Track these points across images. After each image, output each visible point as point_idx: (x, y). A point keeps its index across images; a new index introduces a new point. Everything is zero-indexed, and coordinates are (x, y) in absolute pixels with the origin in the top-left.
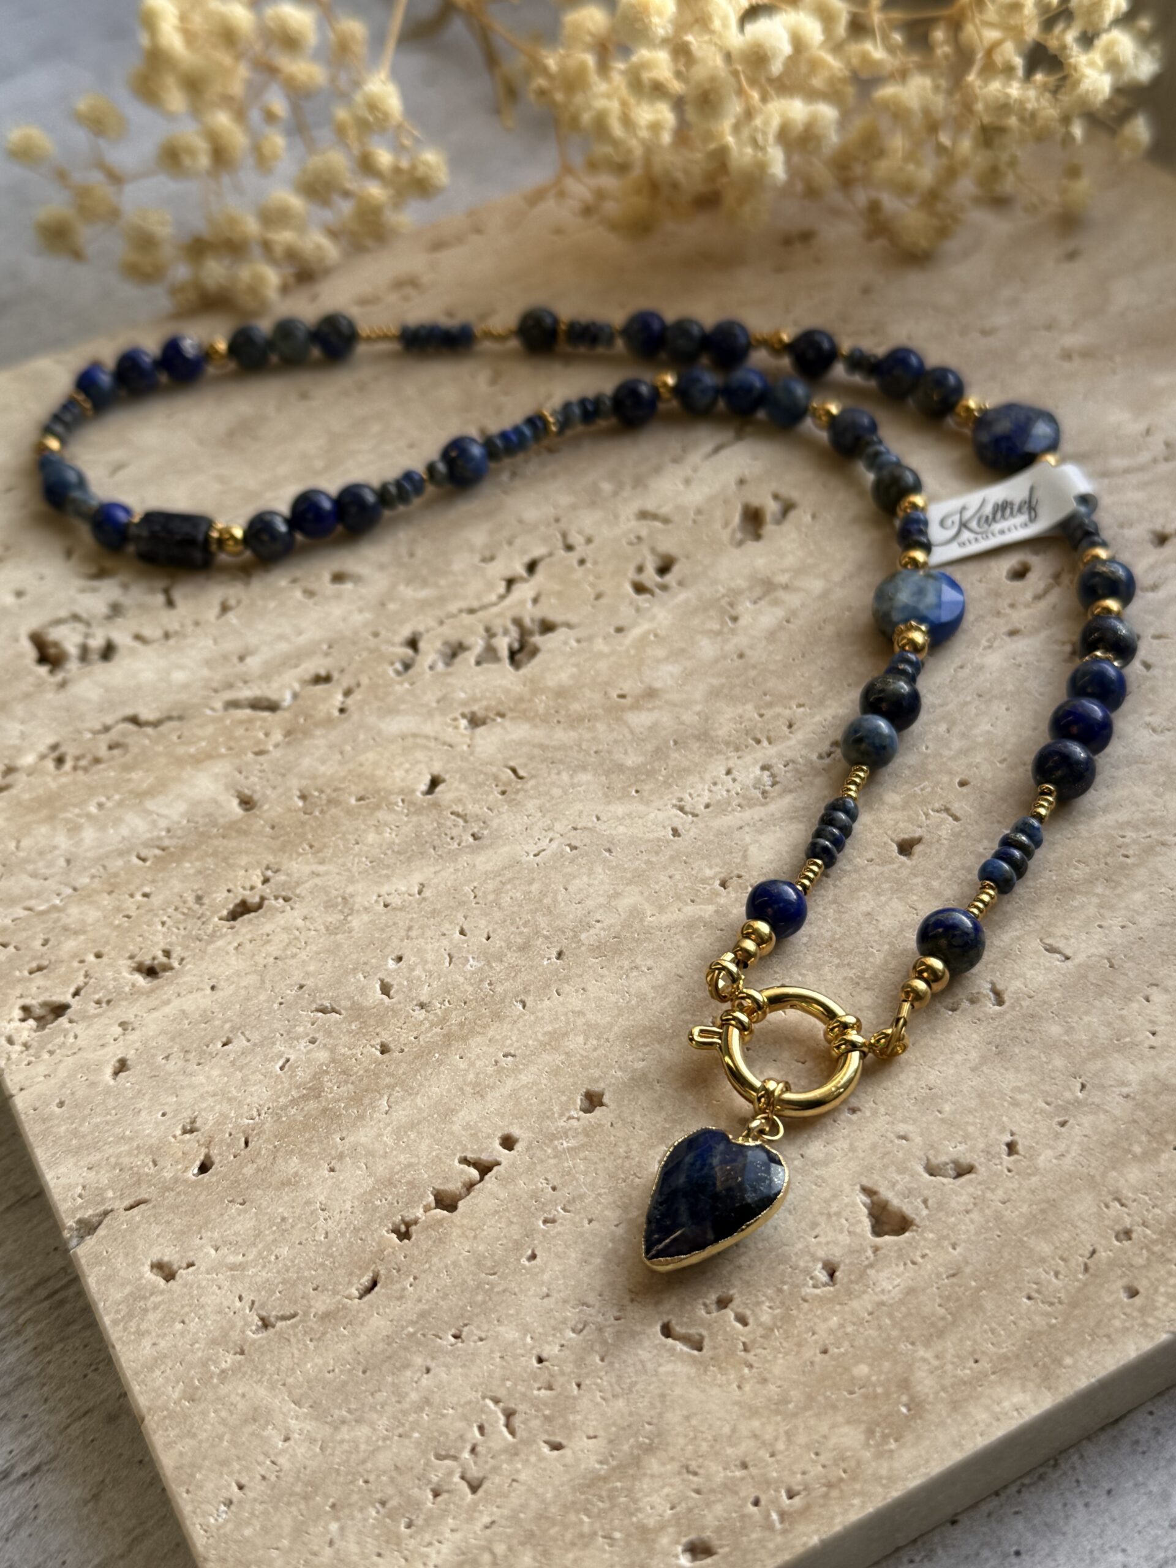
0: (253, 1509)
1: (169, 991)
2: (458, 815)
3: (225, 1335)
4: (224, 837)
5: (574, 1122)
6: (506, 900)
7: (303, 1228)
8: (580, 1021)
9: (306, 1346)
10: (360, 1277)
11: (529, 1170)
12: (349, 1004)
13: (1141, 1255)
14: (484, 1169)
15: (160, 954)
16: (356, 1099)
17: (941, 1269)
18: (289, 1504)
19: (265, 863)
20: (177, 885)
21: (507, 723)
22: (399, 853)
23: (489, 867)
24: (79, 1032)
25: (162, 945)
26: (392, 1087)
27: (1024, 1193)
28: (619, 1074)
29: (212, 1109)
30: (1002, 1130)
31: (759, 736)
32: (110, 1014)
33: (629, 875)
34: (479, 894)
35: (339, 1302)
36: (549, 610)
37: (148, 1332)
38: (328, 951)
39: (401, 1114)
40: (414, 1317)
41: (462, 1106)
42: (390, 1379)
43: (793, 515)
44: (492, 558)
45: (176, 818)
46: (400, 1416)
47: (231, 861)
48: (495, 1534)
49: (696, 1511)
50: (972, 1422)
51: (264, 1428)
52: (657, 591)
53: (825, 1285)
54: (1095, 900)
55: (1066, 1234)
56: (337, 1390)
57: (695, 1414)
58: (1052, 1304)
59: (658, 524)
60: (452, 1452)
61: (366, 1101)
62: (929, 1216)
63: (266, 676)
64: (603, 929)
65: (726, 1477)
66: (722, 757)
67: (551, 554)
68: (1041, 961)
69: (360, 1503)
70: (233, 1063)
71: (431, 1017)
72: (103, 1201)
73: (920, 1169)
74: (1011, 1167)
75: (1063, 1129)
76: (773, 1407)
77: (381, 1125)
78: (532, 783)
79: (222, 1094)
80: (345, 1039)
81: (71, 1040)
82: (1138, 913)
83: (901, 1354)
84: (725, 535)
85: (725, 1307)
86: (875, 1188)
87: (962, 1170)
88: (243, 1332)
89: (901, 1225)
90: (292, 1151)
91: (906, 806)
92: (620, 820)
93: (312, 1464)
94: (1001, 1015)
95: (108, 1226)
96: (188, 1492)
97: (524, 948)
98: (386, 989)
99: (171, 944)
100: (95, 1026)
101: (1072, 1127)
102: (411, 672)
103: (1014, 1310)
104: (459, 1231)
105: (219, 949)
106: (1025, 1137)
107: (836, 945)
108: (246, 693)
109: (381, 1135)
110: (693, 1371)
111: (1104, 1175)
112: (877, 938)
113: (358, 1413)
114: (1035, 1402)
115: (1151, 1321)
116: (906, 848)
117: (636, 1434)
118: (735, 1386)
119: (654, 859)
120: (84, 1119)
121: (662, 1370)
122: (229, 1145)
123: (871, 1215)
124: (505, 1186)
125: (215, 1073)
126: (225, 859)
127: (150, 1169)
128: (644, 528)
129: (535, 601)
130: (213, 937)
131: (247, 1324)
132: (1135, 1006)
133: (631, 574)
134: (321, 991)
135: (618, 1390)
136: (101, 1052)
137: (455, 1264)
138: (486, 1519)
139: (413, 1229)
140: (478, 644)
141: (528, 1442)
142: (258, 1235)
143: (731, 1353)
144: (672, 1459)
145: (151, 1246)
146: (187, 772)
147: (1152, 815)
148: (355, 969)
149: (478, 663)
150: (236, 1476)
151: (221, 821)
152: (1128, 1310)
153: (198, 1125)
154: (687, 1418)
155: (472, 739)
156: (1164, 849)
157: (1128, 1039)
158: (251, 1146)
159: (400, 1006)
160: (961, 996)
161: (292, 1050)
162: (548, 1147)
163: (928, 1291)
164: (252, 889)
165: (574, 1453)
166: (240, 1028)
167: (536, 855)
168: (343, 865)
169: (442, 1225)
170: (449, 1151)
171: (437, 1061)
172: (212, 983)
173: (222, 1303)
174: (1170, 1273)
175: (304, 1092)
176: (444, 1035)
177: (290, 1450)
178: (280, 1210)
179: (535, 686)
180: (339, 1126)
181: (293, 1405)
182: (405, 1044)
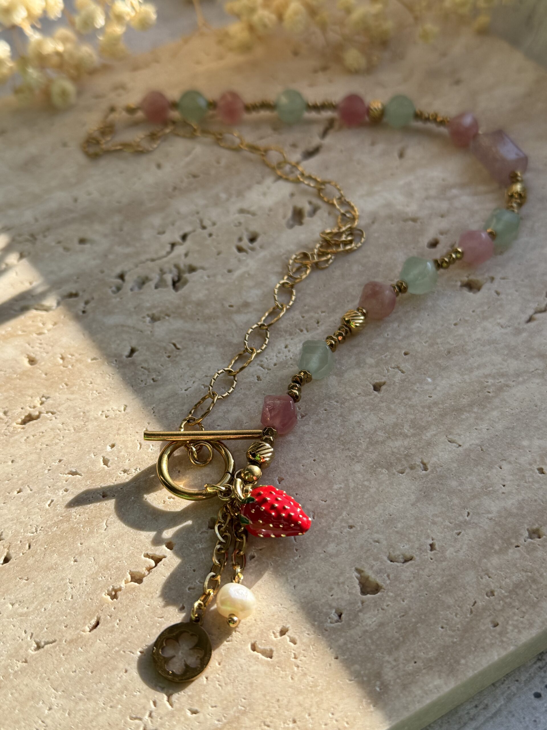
2: (145, 369)
3: (17, 652)
4: (20, 379)
5: (205, 534)
6: (170, 414)
7: (60, 593)
9: (61, 658)
10: (91, 619)
12: (86, 470)
13: (499, 604)
14: (158, 560)
16: (89, 522)
17: (397, 613)
19: (41, 394)
21: (171, 320)
22: (114, 388)
23: (161, 396)
26: (108, 515)
27: (439, 571)
29: (11, 528)
30: (428, 537)
31: (302, 328)
33: (235, 401)
34: (156, 411)
35: (79, 634)
36: (193, 260)
38: (75, 441)
39: (113, 530)
40: (119, 642)
42: (105, 676)
43: (319, 213)
44: (163, 233)
46: (111, 696)
47: (24, 392)
50: (413, 695)
51: (38, 703)
52: (249, 251)
53: (337, 621)
54: (473, 415)
55: (461, 593)
56: (77, 682)
57: (269, 693)
58: (454, 631)
59: (249, 216)
60: (139, 716)
61: (95, 523)
62: (390, 583)
63: (43, 293)
66: (283, 339)
67: (194, 231)
68: (447, 447)
70: (23, 502)
71: (130, 477)
73: (385, 558)
74: (432, 557)
75: (459, 537)
76: (309, 688)
77: (103, 536)
78: (184, 351)
79: (16, 520)
82: (495, 422)
83: (376, 659)
84: (284, 222)
85: (284, 634)
86: (362, 569)
87: (407, 559)
88: (26, 650)
89: (376, 589)
90: (54, 550)
91: (377, 365)
93: (64, 723)
94: (426, 476)
98: (106, 462)
101: (463, 535)
102: (121, 292)
103: (435, 634)
104: (144, 594)
105: (16, 440)
106: (439, 541)
107: (342, 439)
109: (102, 542)
110: (267, 670)
111: (480, 561)
112: (363, 435)
113: (88, 695)
114: (446, 684)
115: (505, 639)
116: (377, 388)
117: (237, 705)
118: (289, 677)
119: (247, 393)
121: (251, 669)
122: (20, 548)
123: (360, 583)
124: (168, 569)
125: (13, 508)
126: (20, 391)
128: (242, 218)
129: (186, 255)
130: (13, 434)
131: (29, 646)
132: (494, 471)
133: (236, 242)
134: (71, 463)
135: (228, 680)
137: (141, 612)
139: (119, 593)
140: (155, 277)
141: (180, 710)
142: (35, 597)
143: (288, 659)
144: (257, 718)
147: (501, 371)
148: (89, 451)
149: (156, 287)
151: (19, 371)
152: (493, 634)
153: (3, 536)
155: (152, 328)
156: (508, 388)
157: (491, 489)
158: (32, 547)
159: (113, 471)
160: (406, 466)
161: (54, 496)
162: (191, 548)
163: (390, 624)
164: (34, 407)
165: (204, 715)
166: (26, 483)
167: (186, 390)
168: (84, 395)
169: (134, 591)
170: (139, 551)
171: (133, 501)
172: (12, 458)
173: (15, 635)
174: (514, 614)
175: (61, 518)
176: (137, 487)
177: (52, 715)
178: (47, 583)
179: (186, 300)
180: (80, 537)
181: (53, 690)
182: (116, 492)
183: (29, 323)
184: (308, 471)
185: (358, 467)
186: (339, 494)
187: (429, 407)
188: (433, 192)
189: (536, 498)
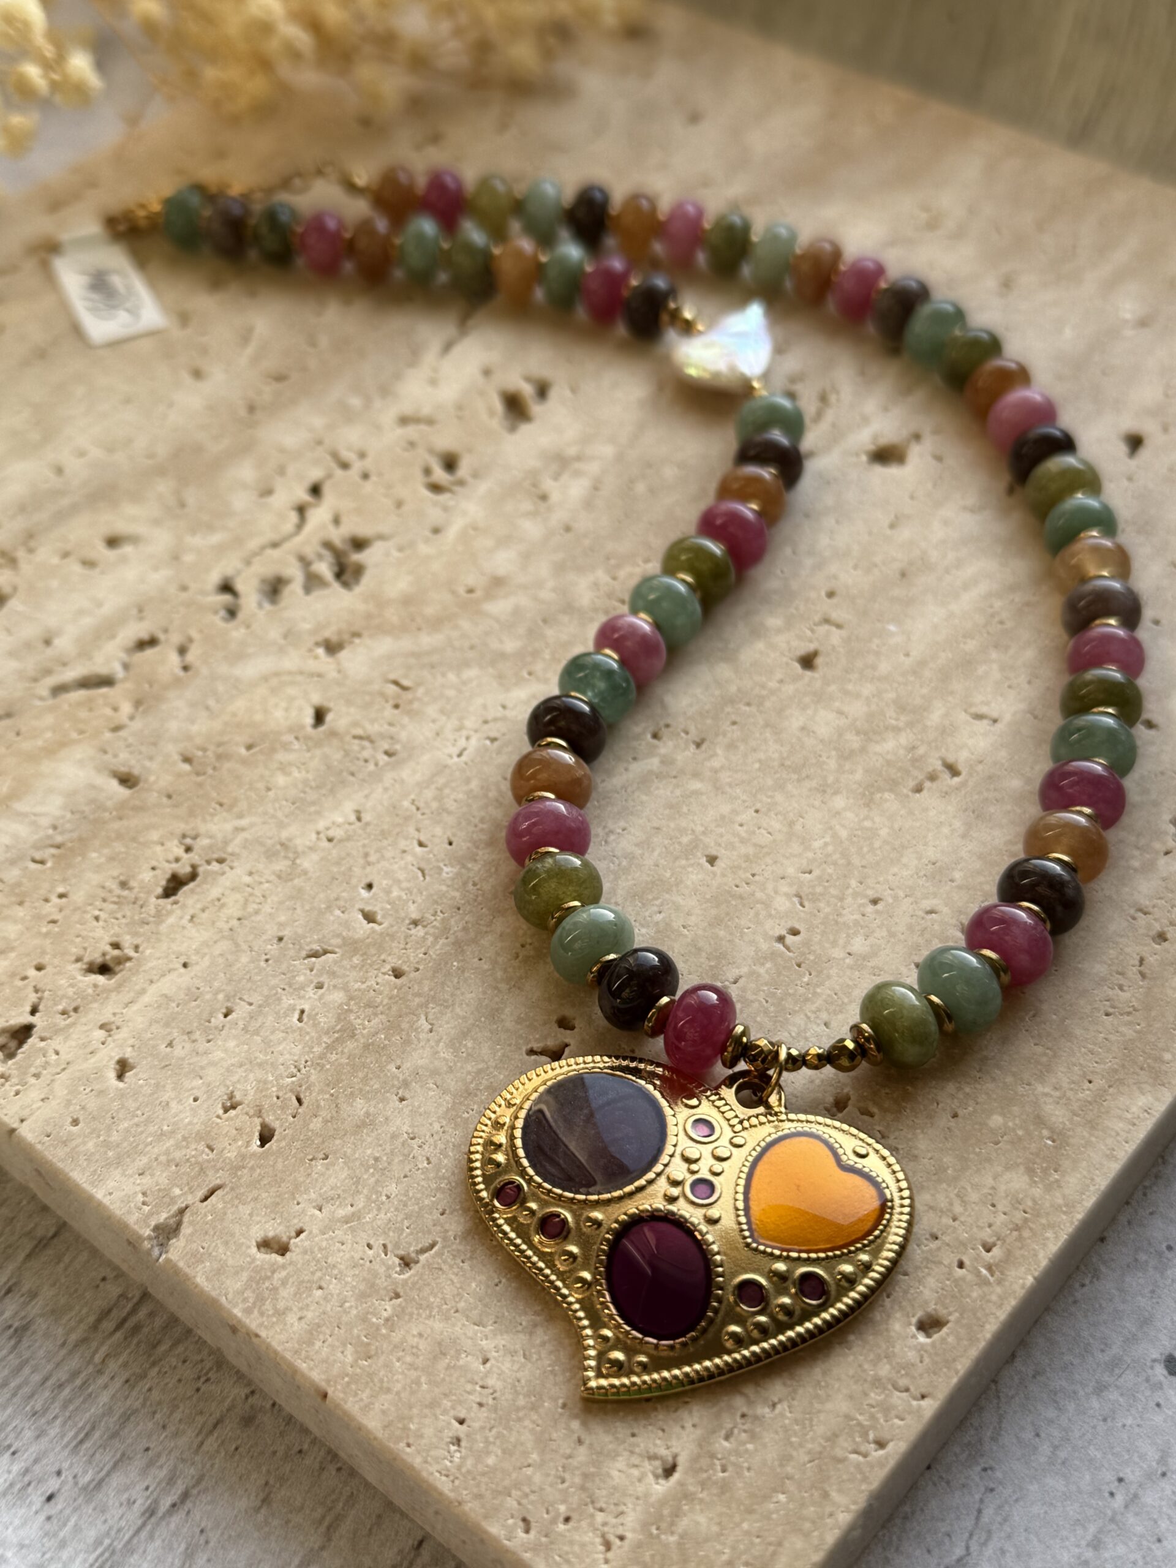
0: (486, 1438)
1: (139, 981)
2: (360, 738)
3: (372, 1285)
4: (120, 818)
6: (450, 804)
7: (402, 1162)
9: (461, 1269)
11: (601, 1041)
12: (339, 941)
14: (555, 1054)
15: (108, 948)
16: (393, 1027)
18: (519, 1420)
19: (178, 832)
20: (92, 877)
21: (367, 641)
22: (318, 787)
23: (418, 777)
24: (58, 1048)
25: (108, 939)
26: (425, 1005)
28: (644, 931)
29: (245, 1079)
32: (83, 1020)
34: (421, 805)
36: (355, 528)
37: (288, 1309)
38: (291, 898)
39: (447, 1027)
43: (551, 393)
44: (270, 492)
45: (58, 813)
47: (141, 840)
49: (912, 1291)
50: (1113, 1134)
51: (458, 1358)
52: (455, 488)
55: (1113, 952)
58: (1129, 1014)
59: (423, 427)
61: (405, 1026)
63: (85, 654)
65: (924, 1252)
67: (329, 476)
68: (974, 729)
70: (245, 1029)
71: (432, 931)
72: (173, 1200)
77: (432, 1043)
78: (421, 691)
79: (249, 1063)
80: (354, 974)
81: (54, 1057)
83: (1024, 1096)
84: (495, 424)
88: (390, 1276)
90: (352, 1093)
91: (789, 626)
93: (524, 1375)
94: (964, 784)
95: (191, 1223)
96: (409, 1445)
98: (369, 918)
99: (117, 935)
100: (74, 1036)
102: (241, 616)
103: (1101, 1029)
105: (172, 925)
107: (787, 763)
108: (71, 674)
109: (436, 1053)
112: (821, 747)
116: (807, 662)
120: (109, 1129)
122: (282, 1108)
125: (231, 1044)
126: (134, 839)
127: (207, 1156)
128: (412, 432)
129: (337, 521)
130: (159, 916)
131: (389, 1268)
133: (419, 479)
134: (305, 937)
136: (92, 1060)
140: (296, 574)
142: (357, 1183)
145: (248, 1227)
146: (46, 766)
148: (329, 908)
149: (308, 591)
150: (452, 1413)
151: (109, 804)
153: (238, 1097)
155: (339, 664)
158: (305, 1101)
159: (393, 929)
160: (920, 777)
161: (302, 1001)
163: (1021, 1035)
164: (177, 860)
166: (235, 995)
167: (460, 755)
168: (265, 813)
170: (513, 1048)
171: (458, 968)
172: (182, 960)
173: (353, 1257)
175: (336, 1035)
176: (453, 944)
177: (495, 1369)
178: (369, 1152)
179: (378, 600)
180: (389, 1056)
181: (476, 1328)
182: (418, 963)
183: (83, 714)
184: (754, 833)
185: (839, 802)
186: (828, 855)
187: (914, 673)
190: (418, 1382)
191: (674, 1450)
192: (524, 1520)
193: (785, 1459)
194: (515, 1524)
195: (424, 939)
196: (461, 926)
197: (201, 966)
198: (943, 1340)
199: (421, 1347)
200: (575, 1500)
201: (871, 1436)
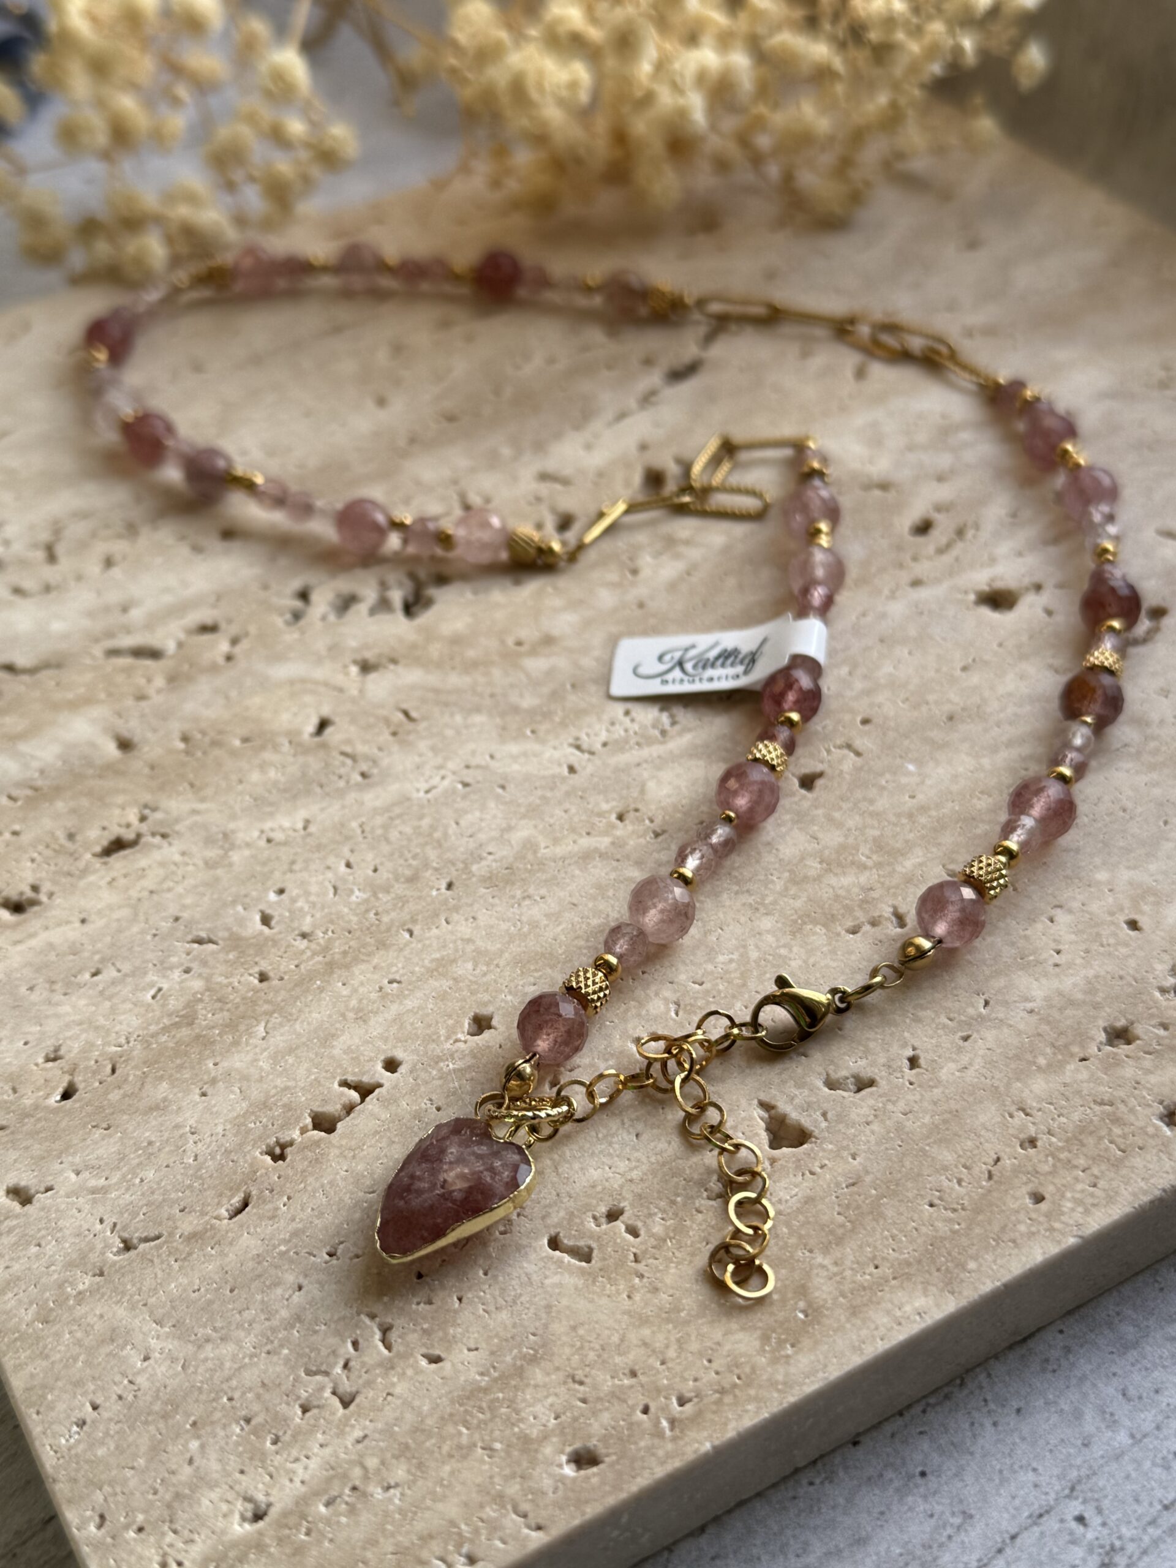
0: (108, 1429)
1: (36, 924)
2: (346, 755)
3: (84, 1257)
4: (100, 777)
5: (461, 1045)
6: (394, 835)
7: (171, 1152)
8: (470, 948)
9: (170, 1266)
10: (232, 1196)
11: (413, 1091)
12: (226, 934)
14: (365, 1091)
15: (27, 889)
16: (231, 1026)
17: (840, 1179)
18: (146, 1423)
19: (143, 802)
20: (47, 823)
21: (400, 669)
22: (285, 791)
23: (378, 803)
25: (31, 881)
26: (270, 1014)
27: (926, 1104)
28: (509, 998)
29: (76, 1037)
30: (904, 1045)
33: (523, 810)
34: (367, 829)
35: (207, 1223)
38: (206, 884)
39: (280, 1039)
40: (287, 1236)
41: (343, 1031)
42: (259, 1297)
45: (51, 760)
46: (269, 1333)
47: (107, 800)
48: (366, 1448)
49: (582, 1420)
50: (873, 1326)
51: (123, 1348)
53: (721, 1196)
55: (969, 1143)
56: (202, 1309)
57: (582, 1324)
58: (954, 1210)
59: (558, 487)
60: (324, 1368)
61: (242, 1028)
62: (828, 1128)
63: (150, 624)
64: (495, 861)
65: (614, 1385)
69: (224, 1421)
70: (101, 993)
71: (314, 946)
73: (820, 1084)
74: (913, 1080)
75: (966, 1044)
76: (664, 1315)
77: (258, 1050)
78: (423, 725)
79: (89, 1023)
80: (222, 968)
83: (798, 1261)
85: (616, 1219)
86: (773, 1102)
87: (863, 1084)
88: (103, 1253)
89: (800, 1137)
90: (162, 1077)
91: (807, 742)
92: (515, 758)
93: (172, 1383)
96: (38, 1413)
97: (413, 879)
98: (266, 920)
99: (40, 879)
101: (975, 1041)
102: (302, 622)
103: (916, 1217)
104: (337, 1152)
105: (91, 883)
106: (927, 1051)
108: (127, 641)
109: (257, 1060)
110: (580, 1283)
111: (1008, 1085)
112: (777, 866)
113: (223, 1332)
114: (938, 1306)
115: (1057, 1225)
116: (805, 781)
117: (519, 1346)
118: (625, 1296)
119: (549, 794)
121: (547, 1282)
122: (94, 1073)
123: (768, 1129)
124: (387, 1107)
125: (82, 1002)
126: (101, 799)
127: (8, 1096)
128: (544, 489)
130: (85, 872)
131: (107, 1246)
132: (1039, 926)
134: (199, 923)
135: (501, 1301)
137: (332, 1183)
138: (358, 1433)
139: (288, 1150)
140: (371, 596)
141: (404, 1356)
142: (122, 1159)
143: (621, 1263)
144: (558, 1369)
145: (7, 1171)
146: (64, 716)
148: (234, 902)
149: (371, 613)
150: (91, 1396)
151: (98, 762)
152: (1034, 1216)
153: (62, 1052)
154: (574, 1328)
155: (362, 684)
157: (1031, 958)
158: (118, 1072)
159: (280, 936)
160: (862, 919)
161: (164, 980)
162: (433, 1068)
163: (827, 1200)
164: (128, 826)
165: (453, 1365)
166: (110, 959)
167: (427, 792)
168: (225, 803)
169: (319, 1146)
170: (329, 1075)
171: (319, 988)
172: (83, 916)
173: (81, 1226)
174: (1077, 1179)
175: (177, 1019)
176: (326, 964)
177: (150, 1369)
178: (147, 1134)
179: (429, 635)
180: (213, 1052)
181: (154, 1325)
182: (285, 973)
183: (120, 678)
185: (766, 923)
186: (727, 972)
187: (910, 816)
188: (921, 437)
189: (1121, 973)
190: (75, 1359)
191: (272, 1499)
192: (102, 1517)
193: (372, 1542)
194: (91, 1517)
195: (303, 952)
196: (342, 949)
197: (97, 924)
198: (588, 1478)
199: (96, 1327)
200: (155, 1514)
201: (464, 1550)
